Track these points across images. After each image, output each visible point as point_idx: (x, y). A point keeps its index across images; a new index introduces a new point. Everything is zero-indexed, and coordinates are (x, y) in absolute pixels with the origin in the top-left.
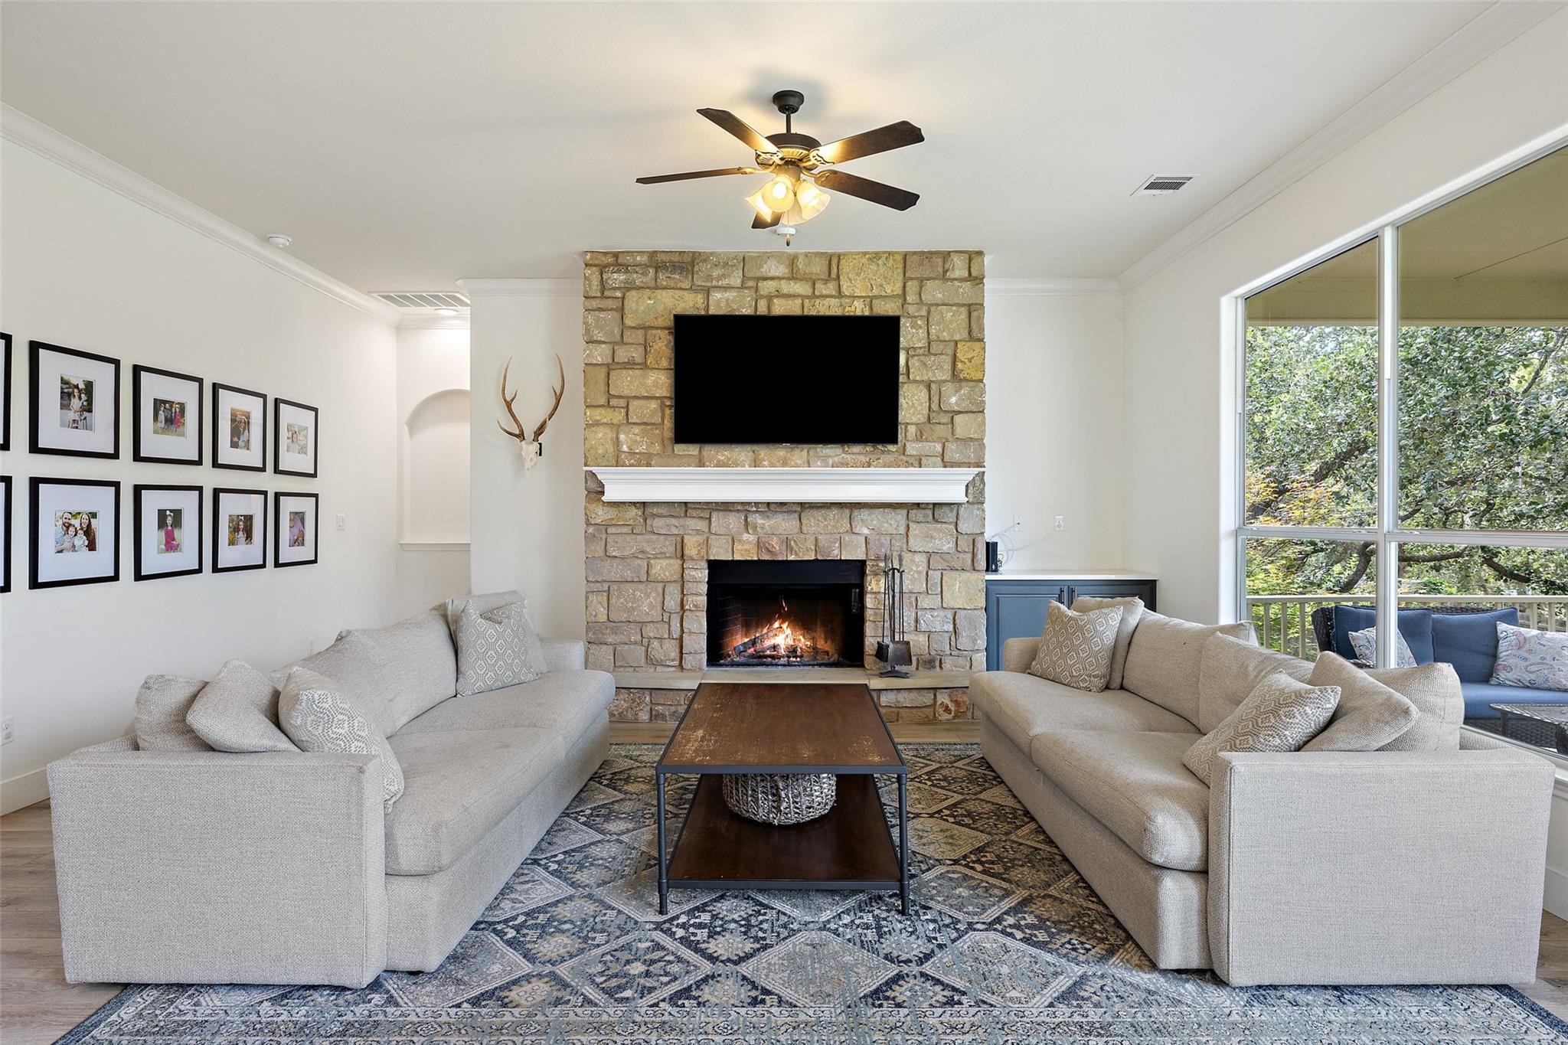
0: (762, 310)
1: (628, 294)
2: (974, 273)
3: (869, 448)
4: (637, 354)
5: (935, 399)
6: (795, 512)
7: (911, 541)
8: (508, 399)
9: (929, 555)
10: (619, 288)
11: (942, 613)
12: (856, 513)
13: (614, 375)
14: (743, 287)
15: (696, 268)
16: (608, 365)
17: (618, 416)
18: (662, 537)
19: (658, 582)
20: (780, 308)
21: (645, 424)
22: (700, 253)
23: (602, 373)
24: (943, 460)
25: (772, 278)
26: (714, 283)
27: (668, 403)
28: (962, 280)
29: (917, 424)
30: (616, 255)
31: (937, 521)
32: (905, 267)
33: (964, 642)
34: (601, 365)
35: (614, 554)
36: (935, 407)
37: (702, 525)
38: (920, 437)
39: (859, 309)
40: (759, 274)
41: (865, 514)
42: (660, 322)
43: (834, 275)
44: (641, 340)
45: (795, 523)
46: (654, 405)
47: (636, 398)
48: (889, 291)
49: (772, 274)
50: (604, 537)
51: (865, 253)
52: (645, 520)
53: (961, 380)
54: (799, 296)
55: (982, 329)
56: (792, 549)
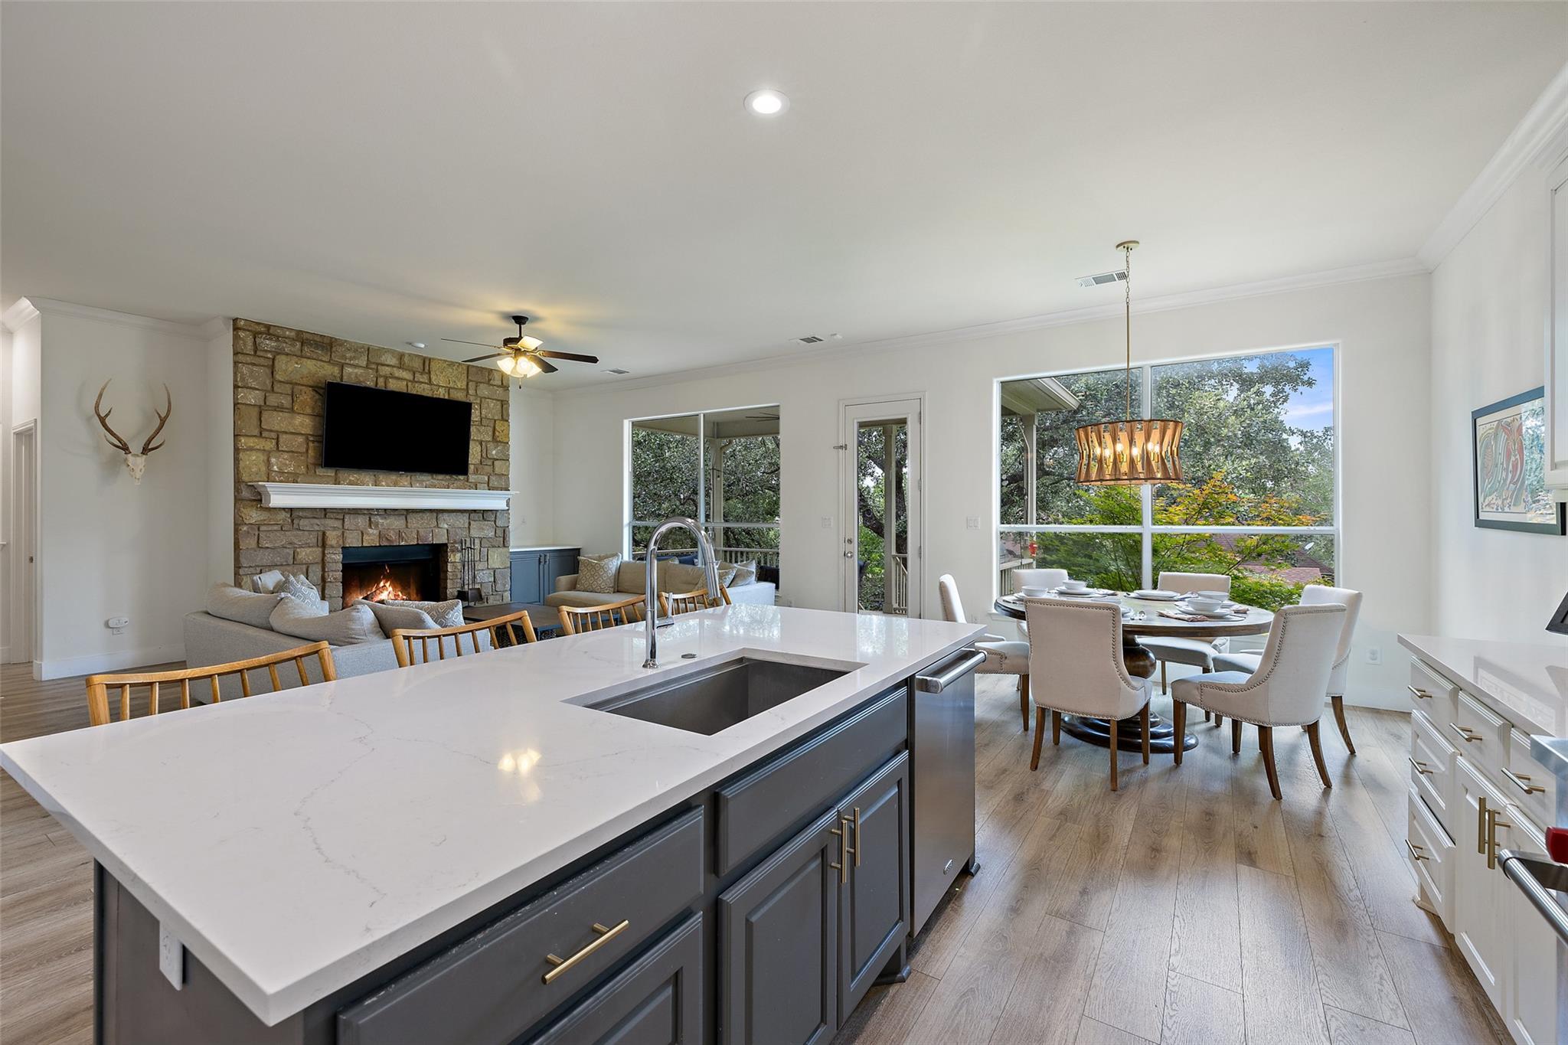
0: (381, 385)
1: (278, 357)
2: (504, 384)
3: (448, 477)
4: (286, 402)
5: (485, 451)
6: (403, 515)
7: (472, 531)
8: (103, 415)
9: (481, 539)
10: (270, 352)
11: (488, 572)
12: (440, 515)
13: (265, 415)
14: (367, 367)
15: (334, 349)
16: (260, 406)
17: (270, 445)
18: (306, 532)
19: (303, 564)
20: (394, 386)
21: (292, 452)
22: (336, 339)
23: (255, 412)
24: (488, 486)
25: (388, 366)
26: (348, 361)
27: (311, 439)
28: (498, 386)
29: (474, 464)
30: (268, 327)
31: (485, 520)
32: (468, 373)
33: (499, 587)
34: (254, 405)
35: (267, 545)
36: (485, 456)
37: (338, 524)
38: (476, 471)
39: (441, 394)
40: (380, 362)
41: (446, 516)
42: (305, 381)
43: (426, 370)
44: (290, 392)
45: (403, 522)
46: (300, 439)
47: (286, 433)
48: (459, 386)
49: (388, 362)
50: (257, 533)
51: (445, 361)
52: (292, 521)
53: (497, 442)
54: (405, 379)
55: (508, 415)
56: (403, 538)
